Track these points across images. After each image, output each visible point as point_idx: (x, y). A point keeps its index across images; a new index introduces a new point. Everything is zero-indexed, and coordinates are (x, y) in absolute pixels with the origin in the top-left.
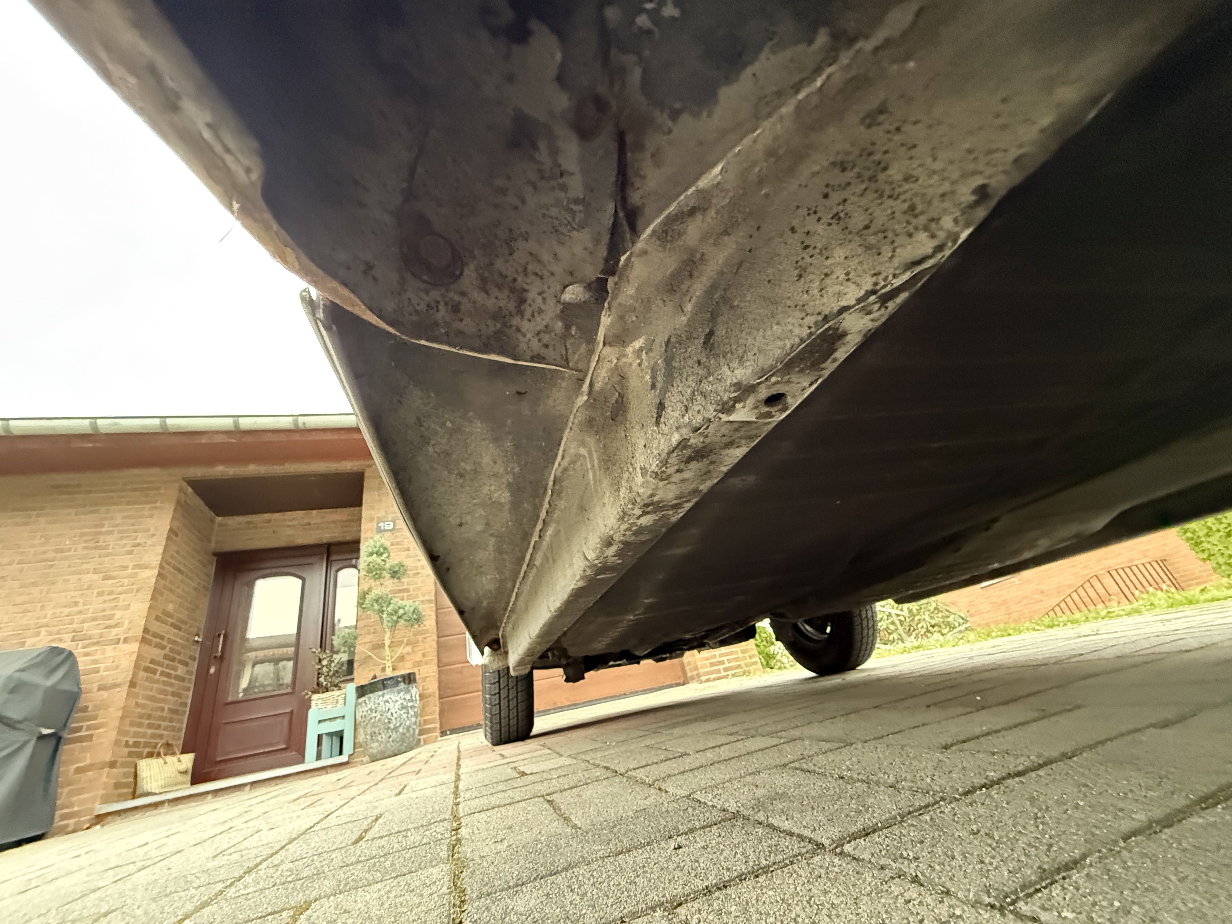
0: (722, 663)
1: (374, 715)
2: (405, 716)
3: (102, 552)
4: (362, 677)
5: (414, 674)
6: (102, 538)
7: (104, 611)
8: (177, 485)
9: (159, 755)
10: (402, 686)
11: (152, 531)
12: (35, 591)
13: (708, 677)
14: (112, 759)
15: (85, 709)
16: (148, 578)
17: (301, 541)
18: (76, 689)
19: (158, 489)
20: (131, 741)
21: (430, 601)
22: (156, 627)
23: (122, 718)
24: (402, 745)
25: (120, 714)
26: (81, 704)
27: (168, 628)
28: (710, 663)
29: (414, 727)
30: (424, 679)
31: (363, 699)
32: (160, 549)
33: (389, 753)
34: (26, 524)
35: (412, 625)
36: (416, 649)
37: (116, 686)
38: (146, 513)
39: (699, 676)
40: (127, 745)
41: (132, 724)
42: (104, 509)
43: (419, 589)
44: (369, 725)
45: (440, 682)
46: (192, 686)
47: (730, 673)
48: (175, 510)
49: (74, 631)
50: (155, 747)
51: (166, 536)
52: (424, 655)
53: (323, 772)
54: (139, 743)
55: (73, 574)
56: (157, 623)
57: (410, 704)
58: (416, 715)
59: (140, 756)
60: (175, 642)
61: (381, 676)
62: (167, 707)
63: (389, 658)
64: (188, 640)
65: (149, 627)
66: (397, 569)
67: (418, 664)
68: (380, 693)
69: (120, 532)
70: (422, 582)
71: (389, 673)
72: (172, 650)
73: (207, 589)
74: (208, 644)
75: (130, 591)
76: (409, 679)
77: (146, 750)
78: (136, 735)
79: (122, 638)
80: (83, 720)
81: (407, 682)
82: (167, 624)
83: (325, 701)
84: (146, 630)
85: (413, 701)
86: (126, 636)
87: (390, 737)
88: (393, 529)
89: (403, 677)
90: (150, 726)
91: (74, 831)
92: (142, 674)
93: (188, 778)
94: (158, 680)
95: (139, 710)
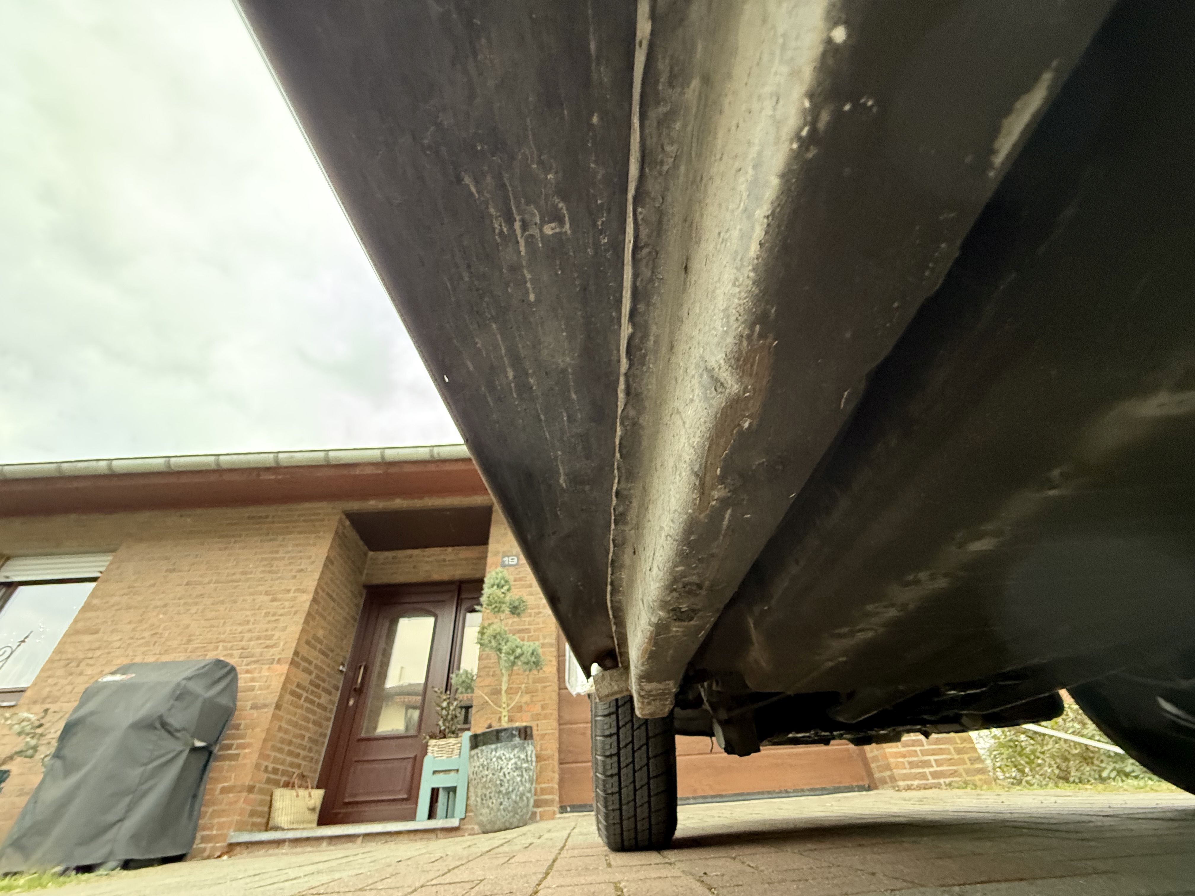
0: (927, 764)
1: (486, 772)
2: (519, 779)
3: (274, 576)
4: (478, 726)
5: (531, 728)
6: (275, 563)
7: (267, 630)
8: (339, 516)
9: (293, 787)
10: (517, 740)
11: (313, 559)
12: (222, 608)
13: (909, 783)
14: (251, 783)
15: (237, 727)
16: (305, 602)
17: (436, 577)
18: (231, 704)
19: (323, 520)
20: (271, 767)
21: (551, 645)
22: (305, 651)
23: (265, 741)
24: (514, 816)
25: (263, 735)
26: (234, 721)
27: (316, 653)
28: (910, 763)
29: (529, 795)
30: (543, 736)
31: (476, 751)
32: (317, 575)
33: (499, 825)
34: (226, 549)
35: (530, 670)
36: (534, 699)
37: (265, 706)
38: (311, 542)
39: (893, 779)
40: (266, 770)
41: (274, 748)
42: (280, 538)
43: (539, 630)
44: (480, 785)
45: (560, 743)
46: (333, 717)
47: (942, 781)
48: (334, 540)
49: (242, 648)
50: (291, 776)
51: (323, 563)
52: (543, 708)
53: (433, 836)
54: (278, 769)
55: (251, 594)
56: (307, 647)
57: (525, 765)
58: (531, 781)
59: (277, 784)
60: (321, 669)
61: (496, 726)
62: (307, 735)
63: (504, 706)
64: (333, 668)
65: (299, 650)
66: (517, 604)
67: (536, 717)
68: (493, 746)
69: (289, 558)
70: (544, 622)
71: (505, 724)
72: (318, 677)
73: (355, 620)
74: (351, 674)
75: (288, 613)
76: (525, 733)
77: (284, 779)
78: (276, 760)
79: (277, 657)
80: (234, 737)
81: (523, 736)
82: (315, 649)
83: (441, 749)
84: (296, 653)
85: (528, 761)
86: (279, 656)
87: (501, 804)
88: (517, 564)
89: (519, 730)
90: (290, 753)
91: (208, 858)
92: (288, 697)
93: (315, 816)
94: (302, 706)
95: (281, 735)
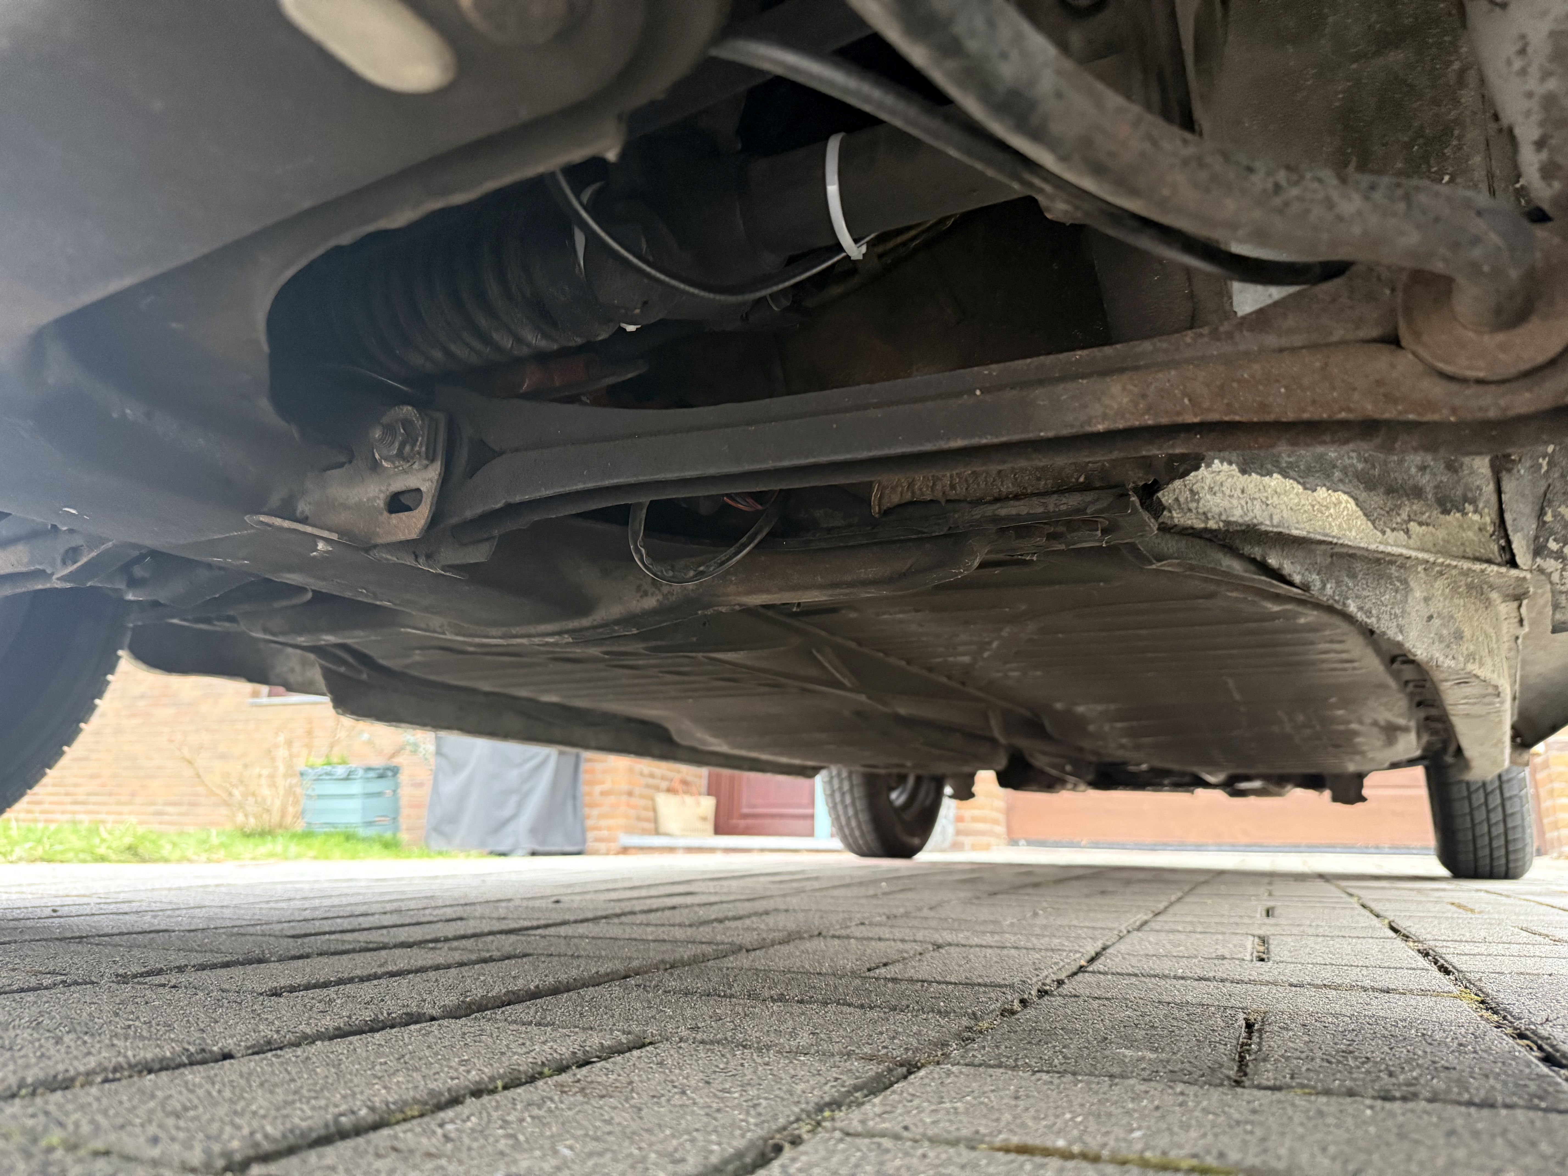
9: (677, 793)
14: (629, 788)
50: (672, 782)
59: (657, 789)
77: (663, 784)
93: (710, 826)
